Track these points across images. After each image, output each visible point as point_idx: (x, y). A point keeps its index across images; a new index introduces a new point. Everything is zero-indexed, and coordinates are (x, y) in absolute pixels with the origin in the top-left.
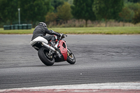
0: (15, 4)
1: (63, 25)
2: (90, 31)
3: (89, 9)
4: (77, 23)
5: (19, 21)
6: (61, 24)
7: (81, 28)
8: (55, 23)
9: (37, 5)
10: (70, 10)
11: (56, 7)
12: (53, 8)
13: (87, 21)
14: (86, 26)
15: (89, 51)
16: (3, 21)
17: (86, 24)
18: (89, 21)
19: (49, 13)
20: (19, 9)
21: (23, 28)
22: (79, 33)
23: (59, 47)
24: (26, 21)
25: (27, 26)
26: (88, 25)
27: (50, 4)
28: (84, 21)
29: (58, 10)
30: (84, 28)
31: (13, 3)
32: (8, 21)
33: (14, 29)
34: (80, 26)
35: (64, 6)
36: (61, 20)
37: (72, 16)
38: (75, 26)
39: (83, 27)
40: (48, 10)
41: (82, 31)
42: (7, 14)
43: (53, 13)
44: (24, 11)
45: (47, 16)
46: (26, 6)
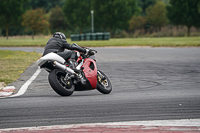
0: (87, 5)
1: (155, 34)
2: (194, 42)
3: (193, 10)
4: (175, 31)
5: (93, 29)
6: (151, 32)
7: (182, 38)
8: (143, 30)
9: (118, 5)
10: (166, 12)
11: (144, 8)
12: (140, 9)
13: (189, 27)
14: (189, 36)
15: (193, 72)
16: (70, 29)
17: (189, 31)
18: (193, 28)
19: (134, 17)
20: (92, 12)
21: (97, 38)
22: (178, 46)
23: (82, 68)
24: (102, 29)
25: (103, 36)
26: (192, 34)
27: (136, 3)
28: (186, 28)
29: (148, 12)
30: (184, 38)
31: (84, 3)
32: (77, 28)
33: (85, 39)
34: (180, 36)
35: (156, 6)
36: (151, 27)
37: (168, 21)
38: (171, 35)
39: (183, 36)
40: (133, 12)
41: (183, 43)
42: (75, 18)
43: (140, 17)
44: (98, 14)
45: (131, 22)
46: (102, 8)
